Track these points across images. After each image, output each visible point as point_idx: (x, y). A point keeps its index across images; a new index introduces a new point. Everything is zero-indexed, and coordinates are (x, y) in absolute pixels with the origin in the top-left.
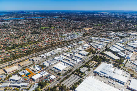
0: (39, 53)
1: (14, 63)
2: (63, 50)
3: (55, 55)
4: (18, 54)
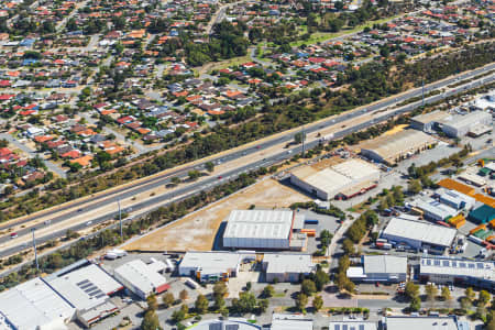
4: (297, 87)
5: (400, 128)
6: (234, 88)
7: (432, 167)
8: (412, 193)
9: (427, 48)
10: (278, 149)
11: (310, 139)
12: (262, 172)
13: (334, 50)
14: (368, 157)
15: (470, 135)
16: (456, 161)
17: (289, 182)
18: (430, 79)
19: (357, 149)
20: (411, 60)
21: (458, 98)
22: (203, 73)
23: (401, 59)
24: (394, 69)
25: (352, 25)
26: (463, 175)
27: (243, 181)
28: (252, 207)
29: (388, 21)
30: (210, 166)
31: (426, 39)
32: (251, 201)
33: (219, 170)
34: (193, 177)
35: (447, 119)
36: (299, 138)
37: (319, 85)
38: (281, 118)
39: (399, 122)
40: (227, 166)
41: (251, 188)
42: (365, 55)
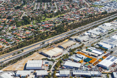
0: (77, 30)
1: (48, 45)
2: (115, 25)
3: (109, 33)
4: (43, 31)
6: (28, 32)
7: (75, 49)
8: (70, 55)
9: (73, 21)
10: (39, 46)
11: (46, 43)
12: (35, 51)
13: (51, 22)
14: (60, 47)
15: (84, 41)
16: (81, 47)
17: (41, 54)
18: (74, 28)
19: (57, 45)
20: (69, 24)
21: (81, 32)
22: (20, 28)
23: (67, 24)
24: (65, 26)
25: (55, 16)
26: (82, 51)
27: (30, 53)
28: (33, 60)
29: (64, 15)
30: (22, 50)
31: (73, 19)
32: (33, 58)
33: (25, 51)
34: (18, 53)
35: (78, 37)
36: (43, 43)
37: (48, 30)
38: (39, 38)
39: (67, 39)
40: (27, 50)
41: (32, 55)
42: (58, 23)
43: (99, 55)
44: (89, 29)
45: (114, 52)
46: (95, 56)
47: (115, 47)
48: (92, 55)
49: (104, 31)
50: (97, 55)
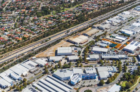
0: (98, 19)
1: (73, 33)
2: (134, 13)
5: (90, 28)
6: (50, 22)
7: (99, 36)
8: (96, 42)
9: (92, 10)
10: (64, 34)
12: (62, 39)
13: (71, 12)
14: (85, 35)
15: (106, 29)
16: (105, 34)
17: (68, 41)
18: (94, 17)
19: (81, 33)
20: (89, 13)
22: (41, 18)
23: (87, 13)
24: (85, 15)
25: (73, 6)
26: (106, 37)
27: (58, 41)
28: (61, 47)
29: (82, 4)
30: (50, 39)
31: (91, 8)
32: (61, 45)
33: (52, 39)
35: (100, 25)
36: (68, 32)
37: (69, 20)
38: (62, 28)
40: (54, 38)
41: (60, 43)
42: (78, 13)
43: (123, 41)
44: (109, 18)
45: (136, 38)
46: (120, 42)
47: (137, 33)
48: (116, 41)
49: (124, 19)
50: (121, 41)
